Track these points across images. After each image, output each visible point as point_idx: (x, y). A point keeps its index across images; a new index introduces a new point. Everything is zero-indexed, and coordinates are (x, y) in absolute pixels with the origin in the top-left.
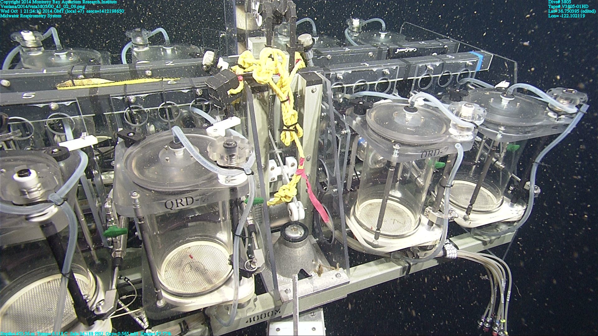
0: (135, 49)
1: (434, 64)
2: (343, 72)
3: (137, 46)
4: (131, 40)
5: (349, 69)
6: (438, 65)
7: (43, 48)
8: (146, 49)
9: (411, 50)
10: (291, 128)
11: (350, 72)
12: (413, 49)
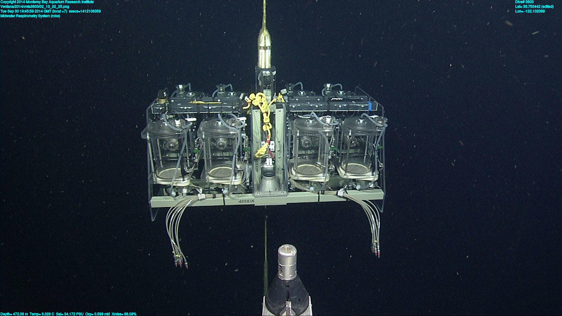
0: (219, 93)
1: (343, 105)
2: (296, 105)
3: (220, 91)
4: (217, 89)
5: (299, 104)
6: (345, 105)
7: (184, 91)
8: (223, 93)
9: (339, 99)
10: (266, 124)
11: (299, 105)
12: (340, 99)
